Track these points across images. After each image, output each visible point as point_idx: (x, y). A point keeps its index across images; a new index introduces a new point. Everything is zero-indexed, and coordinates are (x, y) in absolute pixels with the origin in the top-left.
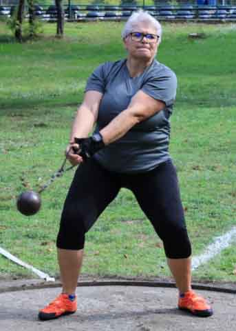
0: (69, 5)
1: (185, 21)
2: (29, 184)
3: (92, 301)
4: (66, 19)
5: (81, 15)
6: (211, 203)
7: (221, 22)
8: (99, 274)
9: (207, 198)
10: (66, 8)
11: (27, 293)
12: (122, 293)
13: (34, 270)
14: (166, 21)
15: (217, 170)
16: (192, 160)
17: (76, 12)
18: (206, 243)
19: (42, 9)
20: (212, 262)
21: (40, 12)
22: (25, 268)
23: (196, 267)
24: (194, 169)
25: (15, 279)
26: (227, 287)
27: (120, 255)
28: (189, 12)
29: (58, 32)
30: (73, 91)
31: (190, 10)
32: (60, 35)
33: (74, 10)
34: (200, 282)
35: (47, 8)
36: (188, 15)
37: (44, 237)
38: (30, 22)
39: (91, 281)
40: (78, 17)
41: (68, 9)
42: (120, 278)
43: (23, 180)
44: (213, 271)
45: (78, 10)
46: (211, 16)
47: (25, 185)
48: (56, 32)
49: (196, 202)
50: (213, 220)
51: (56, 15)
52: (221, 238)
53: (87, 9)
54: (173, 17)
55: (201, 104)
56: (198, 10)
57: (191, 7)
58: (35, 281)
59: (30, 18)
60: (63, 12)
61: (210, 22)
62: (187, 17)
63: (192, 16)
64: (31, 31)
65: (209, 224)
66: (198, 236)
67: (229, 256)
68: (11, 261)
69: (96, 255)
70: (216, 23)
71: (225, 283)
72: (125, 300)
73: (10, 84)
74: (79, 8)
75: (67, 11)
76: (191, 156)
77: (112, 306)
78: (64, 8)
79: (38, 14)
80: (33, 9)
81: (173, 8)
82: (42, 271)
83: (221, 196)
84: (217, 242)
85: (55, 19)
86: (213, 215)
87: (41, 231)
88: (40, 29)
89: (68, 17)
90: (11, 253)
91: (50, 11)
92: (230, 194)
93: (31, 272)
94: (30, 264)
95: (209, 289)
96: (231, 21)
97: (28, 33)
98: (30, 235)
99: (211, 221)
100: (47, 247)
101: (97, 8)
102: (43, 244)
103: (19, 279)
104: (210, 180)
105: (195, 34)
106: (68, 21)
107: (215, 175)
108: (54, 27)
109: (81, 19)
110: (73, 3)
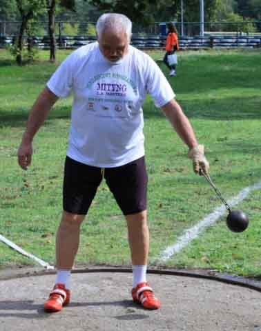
0: (60, 35)
1: (153, 49)
2: (31, 185)
3: (85, 285)
4: (57, 47)
5: (69, 43)
6: (181, 201)
7: (182, 50)
8: (90, 263)
9: (177, 196)
10: (57, 38)
11: (31, 279)
12: (110, 279)
13: (37, 259)
15: (184, 172)
16: (163, 164)
17: (66, 41)
18: (178, 235)
19: (38, 38)
20: (183, 251)
21: (36, 41)
22: (29, 257)
23: (171, 255)
24: (165, 171)
25: (20, 267)
26: (197, 273)
27: (108, 246)
28: (156, 42)
29: (51, 58)
30: (64, 105)
31: (157, 40)
32: (53, 60)
33: (64, 39)
34: (174, 268)
35: (42, 38)
36: (155, 44)
37: (44, 230)
38: (29, 49)
39: (84, 268)
40: (67, 45)
41: (59, 39)
42: (108, 266)
43: (25, 181)
44: (185, 259)
47: (27, 186)
48: (49, 57)
49: (169, 200)
50: (183, 214)
51: (49, 44)
52: (190, 230)
53: (74, 39)
54: (144, 45)
56: (162, 40)
57: (158, 38)
58: (37, 269)
59: (29, 46)
60: (55, 41)
63: (158, 45)
64: (30, 57)
65: (180, 218)
66: (172, 229)
67: (197, 246)
68: (17, 251)
69: (87, 245)
71: (195, 269)
72: (113, 285)
73: (13, 100)
74: (68, 38)
75: (58, 40)
76: (162, 160)
77: (102, 290)
78: (55, 38)
79: (35, 43)
80: (31, 38)
81: (143, 38)
82: (42, 259)
83: (189, 195)
84: (187, 234)
85: (49, 47)
86: (183, 210)
87: (41, 225)
88: (36, 55)
89: (59, 45)
90: (16, 244)
91: (44, 40)
92: (196, 192)
93: (34, 261)
94: (32, 253)
95: (182, 274)
96: (190, 49)
97: (27, 58)
98: (33, 229)
99: (181, 216)
100: (46, 239)
101: (83, 38)
102: (43, 236)
103: (24, 267)
104: (179, 181)
106: (60, 49)
107: (182, 177)
108: (48, 53)
109: (69, 47)
110: (63, 34)
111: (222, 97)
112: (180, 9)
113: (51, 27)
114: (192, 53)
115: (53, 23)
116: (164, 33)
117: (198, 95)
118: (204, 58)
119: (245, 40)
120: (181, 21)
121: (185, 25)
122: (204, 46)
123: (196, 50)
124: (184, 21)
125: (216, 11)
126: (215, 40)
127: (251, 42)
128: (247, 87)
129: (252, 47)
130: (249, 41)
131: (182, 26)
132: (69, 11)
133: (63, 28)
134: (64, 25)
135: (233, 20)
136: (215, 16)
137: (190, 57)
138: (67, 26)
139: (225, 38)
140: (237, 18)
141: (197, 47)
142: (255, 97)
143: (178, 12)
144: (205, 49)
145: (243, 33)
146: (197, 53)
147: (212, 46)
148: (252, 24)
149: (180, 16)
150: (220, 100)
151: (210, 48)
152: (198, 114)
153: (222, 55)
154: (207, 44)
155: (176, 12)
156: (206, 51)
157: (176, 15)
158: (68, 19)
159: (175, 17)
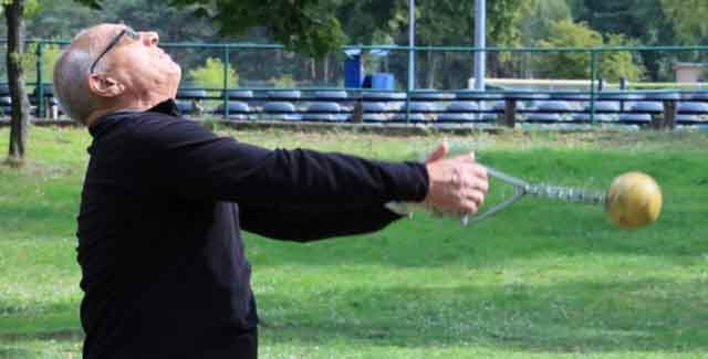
0: (38, 83)
1: (329, 128)
4: (30, 118)
7: (417, 132)
10: (30, 90)
14: (281, 126)
28: (337, 106)
29: (12, 150)
31: (340, 100)
32: (17, 158)
33: (49, 95)
36: (335, 112)
41: (37, 93)
46: (391, 116)
48: (6, 149)
51: (9, 109)
54: (299, 117)
55: (381, 337)
56: (359, 100)
57: (344, 94)
60: (25, 100)
61: (392, 132)
63: (344, 117)
70: (406, 133)
75: (34, 98)
78: (27, 90)
81: (297, 94)
85: (5, 119)
89: (37, 113)
96: (446, 131)
111: (547, 282)
112: (406, 8)
113: (16, 56)
115: (21, 44)
117: (470, 273)
119: (615, 106)
120: (407, 43)
121: (421, 55)
122: (485, 121)
123: (462, 133)
124: (418, 42)
125: (517, 15)
126: (520, 105)
127: (634, 111)
128: (627, 250)
129: (636, 127)
130: (628, 106)
131: (412, 54)
134: (46, 49)
135: (571, 42)
136: (513, 31)
139: (555, 97)
140: (584, 37)
141: (466, 125)
142: (651, 282)
143: (399, 17)
144: (491, 132)
145: (605, 84)
146: (466, 143)
147: (511, 122)
148: (629, 56)
149: (404, 28)
150: (541, 289)
151: (505, 128)
152: (476, 332)
153: (545, 151)
154: (495, 116)
155: (391, 17)
156: (493, 136)
157: (393, 25)
158: (55, 33)
159: (389, 31)
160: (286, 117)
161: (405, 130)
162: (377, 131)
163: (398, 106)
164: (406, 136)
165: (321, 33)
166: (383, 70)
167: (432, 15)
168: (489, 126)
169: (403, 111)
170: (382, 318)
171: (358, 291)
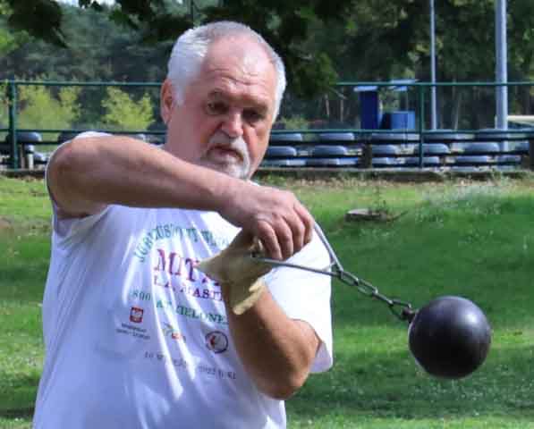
0: (10, 129)
1: (334, 174)
5: (43, 156)
7: (432, 177)
10: (2, 137)
14: (281, 174)
17: (32, 148)
28: (343, 150)
31: (346, 143)
33: (24, 143)
36: (342, 156)
40: (37, 162)
41: (9, 141)
45: (36, 143)
46: (402, 161)
54: (302, 162)
55: (386, 408)
56: (368, 143)
57: (351, 136)
61: (402, 178)
62: (338, 162)
63: (351, 162)
74: (39, 137)
75: (6, 146)
81: (299, 137)
89: (9, 163)
96: (462, 176)
105: (362, 211)
106: (10, 175)
109: (42, 167)
110: (22, 123)
112: (427, 38)
114: (466, 189)
116: (370, 121)
118: (508, 206)
120: (429, 79)
121: (444, 92)
122: (507, 163)
123: (480, 177)
124: (441, 77)
131: (434, 90)
132: (42, 44)
133: (23, 105)
134: (26, 92)
137: (461, 203)
138: (38, 96)
141: (486, 169)
143: (420, 48)
144: (513, 176)
146: (485, 189)
149: (425, 59)
152: (490, 400)
154: (518, 158)
155: (412, 48)
156: (515, 181)
157: (413, 57)
158: (40, 71)
159: (409, 64)
160: (288, 162)
161: (419, 175)
162: (387, 177)
163: (411, 149)
164: (419, 182)
165: (309, 71)
166: (402, 107)
167: (455, 45)
168: (511, 169)
169: (417, 154)
170: (388, 386)
171: (362, 357)
